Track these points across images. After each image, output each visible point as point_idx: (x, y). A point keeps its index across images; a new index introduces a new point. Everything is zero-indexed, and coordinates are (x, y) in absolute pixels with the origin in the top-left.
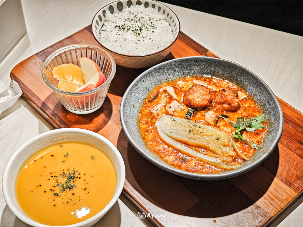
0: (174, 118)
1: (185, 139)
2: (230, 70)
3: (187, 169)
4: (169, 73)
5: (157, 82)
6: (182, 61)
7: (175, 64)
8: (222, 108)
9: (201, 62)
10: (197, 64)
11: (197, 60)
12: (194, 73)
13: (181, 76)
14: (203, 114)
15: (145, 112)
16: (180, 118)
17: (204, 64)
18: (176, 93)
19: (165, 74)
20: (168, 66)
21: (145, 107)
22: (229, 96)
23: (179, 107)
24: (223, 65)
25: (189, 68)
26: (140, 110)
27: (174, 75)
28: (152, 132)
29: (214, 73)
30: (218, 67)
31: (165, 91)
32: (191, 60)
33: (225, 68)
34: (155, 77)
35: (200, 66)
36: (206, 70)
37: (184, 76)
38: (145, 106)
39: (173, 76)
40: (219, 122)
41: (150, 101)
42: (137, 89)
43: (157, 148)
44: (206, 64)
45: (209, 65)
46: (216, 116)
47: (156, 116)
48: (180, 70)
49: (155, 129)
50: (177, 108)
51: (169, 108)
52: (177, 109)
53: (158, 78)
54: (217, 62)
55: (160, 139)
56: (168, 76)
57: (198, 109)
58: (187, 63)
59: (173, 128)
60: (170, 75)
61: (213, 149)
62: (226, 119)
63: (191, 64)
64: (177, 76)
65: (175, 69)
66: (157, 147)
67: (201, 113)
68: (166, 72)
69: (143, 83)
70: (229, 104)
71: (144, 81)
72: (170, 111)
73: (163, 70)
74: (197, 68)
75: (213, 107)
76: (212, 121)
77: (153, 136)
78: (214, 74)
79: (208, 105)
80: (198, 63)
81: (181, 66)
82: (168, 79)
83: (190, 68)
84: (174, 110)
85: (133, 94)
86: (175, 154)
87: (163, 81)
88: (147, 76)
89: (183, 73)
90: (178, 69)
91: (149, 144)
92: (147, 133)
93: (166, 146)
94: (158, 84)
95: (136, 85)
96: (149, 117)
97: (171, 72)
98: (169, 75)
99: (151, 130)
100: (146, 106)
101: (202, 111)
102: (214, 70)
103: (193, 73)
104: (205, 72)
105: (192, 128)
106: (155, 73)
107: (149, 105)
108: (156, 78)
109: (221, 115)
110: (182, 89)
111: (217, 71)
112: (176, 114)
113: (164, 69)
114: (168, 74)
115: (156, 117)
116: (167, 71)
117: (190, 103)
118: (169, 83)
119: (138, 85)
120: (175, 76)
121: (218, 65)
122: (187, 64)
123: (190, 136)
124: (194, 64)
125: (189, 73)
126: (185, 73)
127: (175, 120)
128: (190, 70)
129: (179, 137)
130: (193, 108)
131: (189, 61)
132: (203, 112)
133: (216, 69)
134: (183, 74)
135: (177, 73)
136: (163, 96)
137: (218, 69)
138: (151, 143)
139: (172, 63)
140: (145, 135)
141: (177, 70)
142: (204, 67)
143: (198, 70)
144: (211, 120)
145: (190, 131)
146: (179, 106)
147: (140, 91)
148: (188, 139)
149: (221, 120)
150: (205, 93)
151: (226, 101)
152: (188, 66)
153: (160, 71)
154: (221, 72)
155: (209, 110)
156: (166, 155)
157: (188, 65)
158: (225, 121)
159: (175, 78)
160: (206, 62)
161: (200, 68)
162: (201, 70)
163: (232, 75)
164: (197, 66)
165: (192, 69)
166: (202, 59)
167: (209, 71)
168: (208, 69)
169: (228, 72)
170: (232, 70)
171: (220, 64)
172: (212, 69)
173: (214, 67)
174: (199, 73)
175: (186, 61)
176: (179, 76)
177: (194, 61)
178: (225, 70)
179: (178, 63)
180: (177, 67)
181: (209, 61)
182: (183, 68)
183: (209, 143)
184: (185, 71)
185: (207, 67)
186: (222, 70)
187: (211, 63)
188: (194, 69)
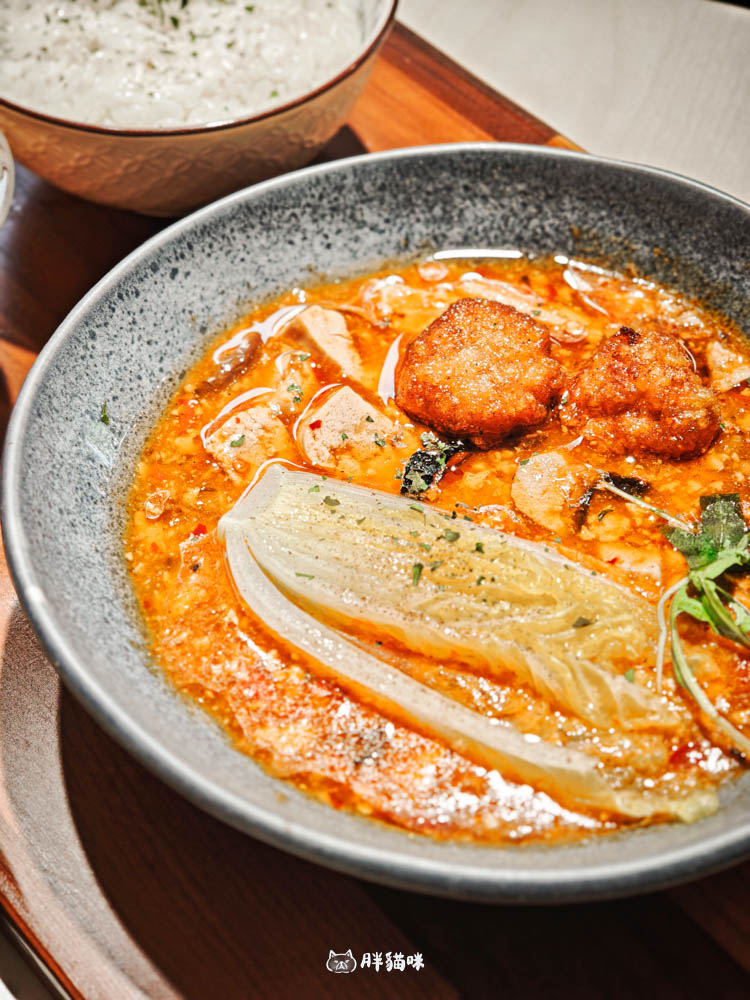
0: (331, 488)
1: (385, 617)
2: (668, 222)
3: (386, 806)
4: (326, 237)
5: (253, 284)
6: (399, 171)
7: (359, 187)
8: (617, 438)
9: (505, 179)
10: (485, 190)
11: (484, 164)
13: (391, 252)
14: (505, 467)
15: (174, 451)
16: (365, 492)
17: (521, 187)
18: (357, 344)
19: (305, 238)
20: (321, 197)
21: (176, 421)
22: (657, 371)
23: (370, 426)
24: (628, 195)
25: (438, 211)
26: (142, 437)
27: (352, 245)
28: (194, 569)
29: (577, 240)
30: (598, 208)
31: (296, 334)
32: (451, 162)
33: (641, 213)
34: (242, 254)
35: (497, 198)
36: (535, 222)
37: (408, 255)
38: (174, 416)
39: (347, 254)
40: (592, 518)
41: (204, 390)
42: (130, 319)
43: (216, 669)
44: (536, 188)
45: (549, 197)
46: (580, 479)
47: (234, 476)
48: (387, 221)
49: (217, 549)
50: (358, 430)
51: (308, 431)
52: (354, 438)
53: (263, 260)
54: (597, 177)
55: (241, 613)
56: (319, 249)
57: (478, 442)
58: (431, 179)
59: (321, 548)
60: (334, 249)
61: (553, 686)
62: (637, 504)
63: (449, 189)
64: (374, 254)
65: (358, 216)
66: (215, 662)
67: (490, 464)
68: (311, 227)
69: (171, 286)
70: (656, 415)
71: (180, 276)
72: (317, 449)
73: (294, 215)
74: (481, 209)
75: (565, 429)
76: (553, 513)
77: (202, 593)
78: (579, 246)
79: (531, 416)
80: (487, 184)
81: (395, 196)
82: (321, 270)
83: (444, 211)
84: (336, 442)
85: (101, 346)
86: (321, 710)
87: (289, 278)
88: (197, 248)
89: (407, 240)
90: (380, 215)
91: (172, 643)
92: (166, 575)
93: (269, 660)
94: (262, 292)
95: (120, 292)
96: (189, 477)
97: (339, 232)
98: (329, 246)
99: (193, 553)
100: (179, 417)
101: (498, 454)
102: (576, 222)
104: (527, 235)
105: (434, 550)
106: (243, 230)
107: (199, 412)
108: (248, 258)
109: (607, 480)
110: (397, 324)
111: (594, 231)
112: (348, 464)
113: (297, 211)
114: (319, 239)
115: (230, 481)
116: (315, 221)
117: (428, 402)
118: (320, 289)
119: (137, 294)
120: (360, 254)
121: (600, 192)
122: (430, 188)
123: (415, 600)
124: (466, 188)
125: (440, 239)
126: (417, 237)
127: (337, 503)
128: (442, 219)
129: (348, 604)
130: (446, 435)
131: (442, 168)
132: (502, 459)
133: (592, 215)
134: (403, 243)
135: (372, 238)
136: (281, 363)
137: (602, 219)
138: (184, 635)
139: (344, 177)
140: (153, 586)
141: (369, 215)
142: (524, 205)
144: (545, 507)
145: (420, 567)
146: (369, 419)
147: (151, 328)
148: (402, 615)
149: (609, 507)
150: (517, 348)
151: (642, 395)
152: (431, 198)
153: (274, 223)
154: (618, 234)
155: (538, 445)
156: (266, 712)
157: (437, 191)
158: (627, 513)
159: (361, 264)
160: (536, 176)
161: (499, 213)
162: (505, 219)
163: (677, 252)
164: (485, 198)
165: (455, 213)
166: (510, 162)
167: (548, 229)
168: (546, 218)
169: (653, 233)
170: (680, 225)
171: (613, 188)
172: (568, 215)
173: (577, 204)
174: (496, 237)
175: (425, 173)
176: (380, 253)
177: (469, 173)
178: (638, 222)
179: (379, 182)
180: (370, 200)
181: (548, 174)
182: (405, 207)
183: (529, 649)
184: (419, 227)
185: (540, 209)
186: (625, 222)
187: (564, 182)
188: (468, 214)
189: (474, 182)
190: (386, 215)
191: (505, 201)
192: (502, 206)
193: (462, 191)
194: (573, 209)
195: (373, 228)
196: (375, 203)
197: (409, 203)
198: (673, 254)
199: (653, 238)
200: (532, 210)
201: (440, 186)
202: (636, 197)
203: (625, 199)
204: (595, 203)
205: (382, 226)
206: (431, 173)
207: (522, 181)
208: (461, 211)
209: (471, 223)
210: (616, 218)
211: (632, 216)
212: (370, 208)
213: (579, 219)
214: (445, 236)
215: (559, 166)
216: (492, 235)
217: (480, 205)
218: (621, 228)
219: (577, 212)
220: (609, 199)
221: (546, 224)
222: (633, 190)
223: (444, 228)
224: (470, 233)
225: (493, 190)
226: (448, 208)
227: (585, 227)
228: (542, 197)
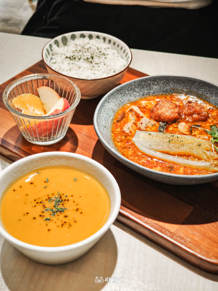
1: (167, 149)
2: (189, 85)
4: (130, 94)
5: (120, 104)
6: (141, 81)
7: (135, 85)
8: (193, 119)
9: (159, 81)
10: (156, 83)
11: (155, 79)
12: (154, 92)
13: (141, 96)
14: (175, 126)
15: (117, 131)
16: (153, 132)
17: (162, 82)
18: (142, 111)
19: (127, 95)
20: (129, 87)
21: (115, 127)
22: (197, 107)
25: (148, 88)
26: (111, 130)
27: (135, 95)
28: (130, 148)
29: (173, 90)
31: (131, 110)
33: (184, 84)
34: (118, 99)
36: (165, 88)
37: (144, 96)
38: (114, 126)
39: (134, 97)
40: (193, 132)
41: (118, 121)
42: (104, 110)
44: (165, 82)
45: (167, 83)
46: (189, 126)
47: (130, 134)
48: (140, 91)
49: (133, 144)
51: (140, 124)
52: (148, 125)
53: (121, 99)
54: (175, 79)
56: (129, 97)
57: (169, 123)
58: (146, 82)
59: (151, 141)
60: (132, 96)
62: (199, 128)
63: (150, 84)
64: (138, 97)
65: (135, 90)
66: (140, 161)
67: (172, 126)
68: (128, 93)
69: (108, 104)
70: (199, 114)
71: (109, 103)
72: (143, 127)
73: (125, 91)
74: (156, 87)
75: (183, 119)
76: (186, 132)
77: (133, 151)
78: (174, 91)
79: (177, 117)
80: (156, 82)
81: (141, 86)
82: (130, 100)
83: (149, 88)
84: (145, 126)
85: (102, 115)
87: (125, 102)
88: (111, 98)
89: (144, 93)
92: (125, 150)
93: (149, 159)
94: (122, 105)
95: (102, 106)
96: (122, 135)
97: (132, 93)
98: (131, 96)
99: (128, 146)
100: (116, 126)
101: (173, 124)
103: (153, 92)
104: (164, 90)
105: (171, 138)
106: (117, 94)
107: (119, 125)
108: (119, 99)
109: (193, 125)
110: (147, 107)
111: (176, 88)
112: (148, 129)
113: (125, 90)
114: (129, 95)
115: (129, 135)
116: (128, 92)
117: (160, 117)
119: (104, 106)
120: (136, 97)
121: (176, 81)
122: (146, 84)
123: (171, 146)
124: (153, 83)
126: (145, 93)
127: (151, 134)
128: (149, 89)
129: (160, 148)
130: (163, 122)
131: (148, 80)
133: (175, 85)
134: (143, 94)
135: (138, 94)
136: (131, 115)
137: (177, 86)
138: (133, 158)
139: (132, 84)
140: (123, 151)
141: (137, 90)
142: (163, 85)
143: (157, 89)
144: (185, 131)
145: (170, 141)
146: (150, 122)
147: (107, 112)
148: (169, 149)
149: (195, 130)
150: (172, 106)
151: (195, 111)
152: (147, 86)
153: (122, 93)
154: (181, 88)
155: (179, 122)
156: (152, 166)
157: (148, 84)
158: (198, 130)
159: (137, 98)
160: (165, 80)
161: (159, 87)
162: (160, 88)
163: (192, 90)
164: (156, 85)
165: (151, 88)
166: (160, 78)
167: (168, 89)
168: (167, 87)
169: (187, 87)
170: (192, 85)
171: (179, 80)
172: (171, 86)
173: (173, 84)
174: (159, 91)
175: (145, 81)
176: (139, 96)
177: (153, 80)
178: (184, 85)
179: (138, 84)
180: (137, 87)
181: (167, 79)
182: (143, 88)
183: (193, 150)
184: (145, 91)
185: (166, 85)
186: (182, 86)
187: (170, 80)
188: (154, 88)
189: (154, 82)
190: (139, 90)
191: (160, 85)
192: (159, 86)
193: (152, 84)
194: (172, 85)
195: (138, 92)
196: (138, 88)
197: (143, 87)
198: (191, 90)
199: (187, 88)
200: (165, 86)
201: (148, 83)
202: (183, 81)
203: (181, 82)
204: (176, 83)
205: (139, 92)
206: (147, 81)
207: (162, 81)
208: (152, 87)
209: (154, 89)
210: (180, 85)
211: (183, 85)
212: (137, 89)
213: (173, 86)
214: (150, 92)
215: (168, 78)
216: (158, 91)
217: (155, 86)
218: (181, 87)
219: (173, 85)
220: (178, 82)
221: (167, 88)
222: (182, 80)
223: (150, 91)
224: (154, 91)
225: (157, 83)
226: (150, 87)
227: (175, 88)
228: (166, 83)
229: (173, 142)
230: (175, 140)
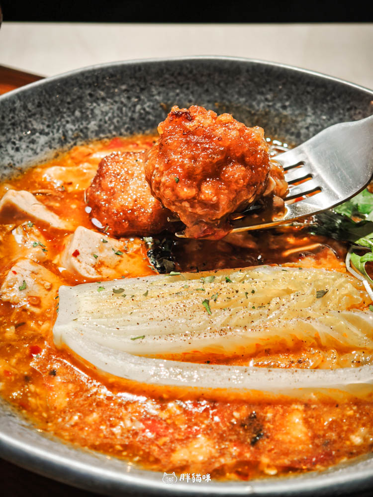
2: (218, 84)
4: (14, 143)
6: (47, 92)
7: (25, 108)
9: (112, 85)
10: (102, 94)
11: (97, 77)
12: (100, 126)
13: (58, 146)
17: (124, 87)
23: (107, 245)
24: (190, 76)
25: (77, 113)
27: (31, 146)
28: (53, 373)
30: (174, 89)
32: (77, 80)
33: (200, 84)
35: (112, 98)
36: (138, 107)
37: (68, 145)
39: (30, 152)
43: (116, 430)
44: (133, 86)
45: (142, 90)
48: (48, 126)
49: (63, 352)
50: (101, 250)
51: (73, 258)
52: (102, 256)
54: (168, 70)
56: (12, 152)
58: (68, 94)
60: (21, 150)
63: (80, 98)
64: (47, 149)
72: (84, 267)
74: (104, 107)
77: (71, 386)
80: (103, 90)
81: (49, 109)
82: (18, 165)
83: (82, 112)
84: (92, 260)
89: (64, 135)
90: (43, 124)
92: (32, 387)
97: (21, 138)
98: (17, 149)
102: (163, 100)
103: (96, 128)
104: (136, 116)
111: (175, 103)
114: (10, 146)
120: (38, 151)
121: (172, 79)
122: (69, 100)
124: (91, 95)
125: (85, 131)
126: (70, 133)
127: (122, 290)
128: (82, 118)
131: (73, 85)
133: (171, 94)
134: (63, 138)
135: (43, 140)
137: (178, 95)
138: (76, 418)
139: (14, 103)
140: (24, 395)
141: (37, 126)
142: (129, 98)
143: (110, 115)
152: (71, 106)
157: (73, 101)
159: (41, 157)
160: (131, 78)
161: (115, 107)
162: (120, 109)
163: (230, 102)
164: (104, 99)
165: (89, 113)
166: (113, 73)
167: (147, 109)
168: (144, 103)
169: (211, 94)
170: (226, 84)
171: (180, 74)
172: (157, 97)
173: (161, 89)
174: (118, 122)
175: (63, 91)
176: (51, 147)
177: (90, 85)
178: (200, 90)
179: (36, 101)
180: (34, 114)
181: (138, 75)
182: (57, 116)
184: (69, 126)
185: (138, 97)
186: (192, 93)
187: (148, 78)
188: (97, 112)
189: (94, 91)
190: (47, 123)
191: (117, 99)
192: (116, 102)
193: (88, 97)
194: (159, 94)
195: (42, 133)
196: (37, 116)
197: (59, 112)
198: (227, 103)
199: (212, 97)
200: (135, 100)
201: (75, 97)
202: (195, 75)
203: (188, 79)
204: (170, 86)
205: (47, 130)
206: (67, 90)
207: (123, 84)
208: (92, 110)
209: (99, 117)
210: (186, 92)
211: (196, 88)
212: (36, 120)
213: (164, 99)
214: (87, 128)
215: (143, 69)
216: (115, 120)
217: (102, 105)
218: (191, 97)
219: (162, 95)
220: (178, 82)
221: (145, 106)
222: (191, 72)
223: (85, 123)
224: (102, 123)
225: (107, 93)
226: (84, 111)
227: (169, 102)
228: (138, 91)
229: (218, 303)
230: (224, 294)
